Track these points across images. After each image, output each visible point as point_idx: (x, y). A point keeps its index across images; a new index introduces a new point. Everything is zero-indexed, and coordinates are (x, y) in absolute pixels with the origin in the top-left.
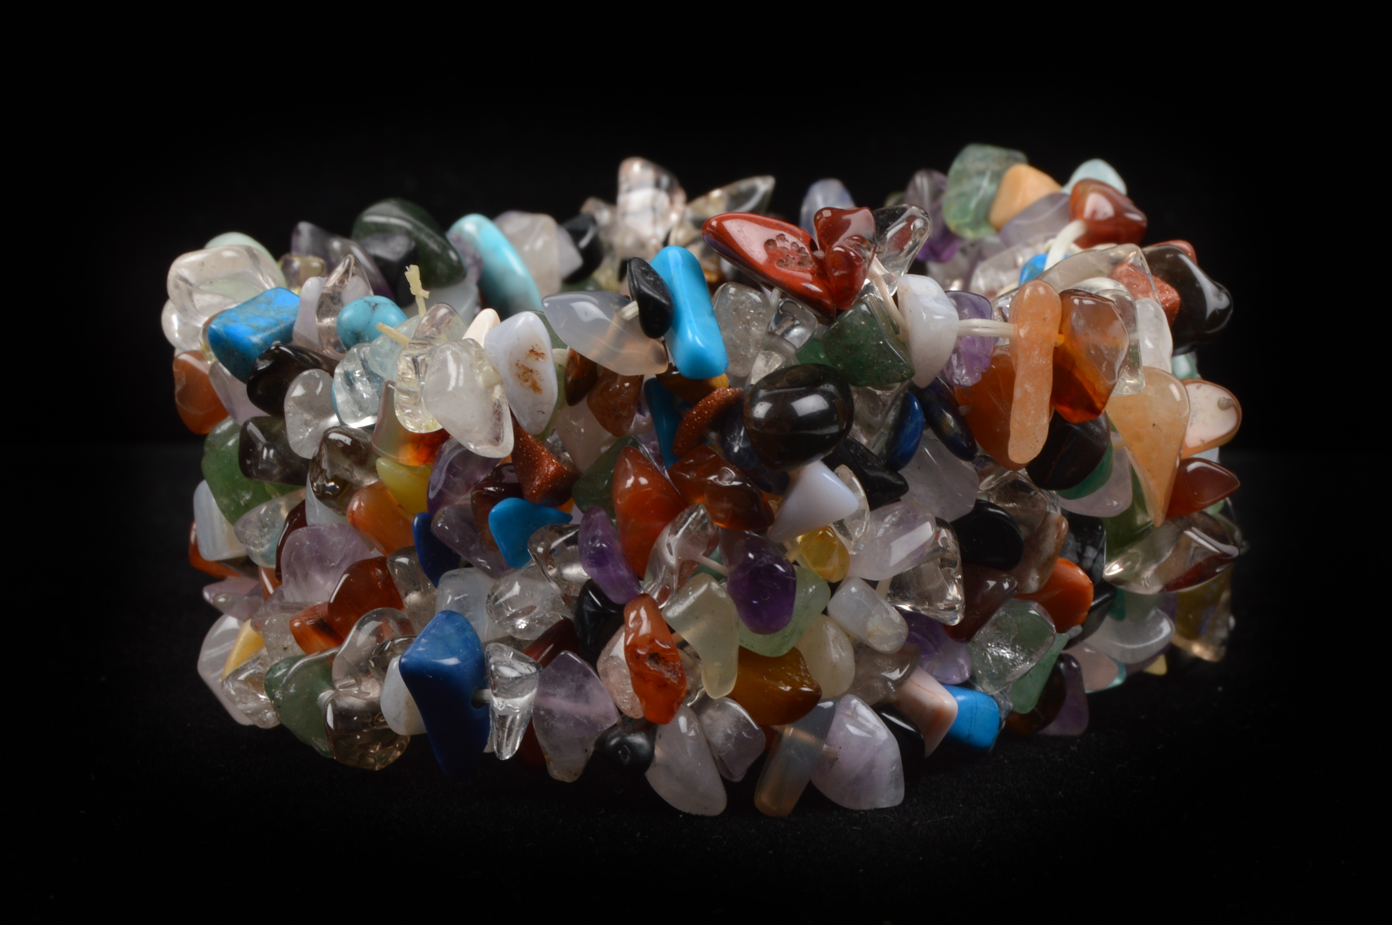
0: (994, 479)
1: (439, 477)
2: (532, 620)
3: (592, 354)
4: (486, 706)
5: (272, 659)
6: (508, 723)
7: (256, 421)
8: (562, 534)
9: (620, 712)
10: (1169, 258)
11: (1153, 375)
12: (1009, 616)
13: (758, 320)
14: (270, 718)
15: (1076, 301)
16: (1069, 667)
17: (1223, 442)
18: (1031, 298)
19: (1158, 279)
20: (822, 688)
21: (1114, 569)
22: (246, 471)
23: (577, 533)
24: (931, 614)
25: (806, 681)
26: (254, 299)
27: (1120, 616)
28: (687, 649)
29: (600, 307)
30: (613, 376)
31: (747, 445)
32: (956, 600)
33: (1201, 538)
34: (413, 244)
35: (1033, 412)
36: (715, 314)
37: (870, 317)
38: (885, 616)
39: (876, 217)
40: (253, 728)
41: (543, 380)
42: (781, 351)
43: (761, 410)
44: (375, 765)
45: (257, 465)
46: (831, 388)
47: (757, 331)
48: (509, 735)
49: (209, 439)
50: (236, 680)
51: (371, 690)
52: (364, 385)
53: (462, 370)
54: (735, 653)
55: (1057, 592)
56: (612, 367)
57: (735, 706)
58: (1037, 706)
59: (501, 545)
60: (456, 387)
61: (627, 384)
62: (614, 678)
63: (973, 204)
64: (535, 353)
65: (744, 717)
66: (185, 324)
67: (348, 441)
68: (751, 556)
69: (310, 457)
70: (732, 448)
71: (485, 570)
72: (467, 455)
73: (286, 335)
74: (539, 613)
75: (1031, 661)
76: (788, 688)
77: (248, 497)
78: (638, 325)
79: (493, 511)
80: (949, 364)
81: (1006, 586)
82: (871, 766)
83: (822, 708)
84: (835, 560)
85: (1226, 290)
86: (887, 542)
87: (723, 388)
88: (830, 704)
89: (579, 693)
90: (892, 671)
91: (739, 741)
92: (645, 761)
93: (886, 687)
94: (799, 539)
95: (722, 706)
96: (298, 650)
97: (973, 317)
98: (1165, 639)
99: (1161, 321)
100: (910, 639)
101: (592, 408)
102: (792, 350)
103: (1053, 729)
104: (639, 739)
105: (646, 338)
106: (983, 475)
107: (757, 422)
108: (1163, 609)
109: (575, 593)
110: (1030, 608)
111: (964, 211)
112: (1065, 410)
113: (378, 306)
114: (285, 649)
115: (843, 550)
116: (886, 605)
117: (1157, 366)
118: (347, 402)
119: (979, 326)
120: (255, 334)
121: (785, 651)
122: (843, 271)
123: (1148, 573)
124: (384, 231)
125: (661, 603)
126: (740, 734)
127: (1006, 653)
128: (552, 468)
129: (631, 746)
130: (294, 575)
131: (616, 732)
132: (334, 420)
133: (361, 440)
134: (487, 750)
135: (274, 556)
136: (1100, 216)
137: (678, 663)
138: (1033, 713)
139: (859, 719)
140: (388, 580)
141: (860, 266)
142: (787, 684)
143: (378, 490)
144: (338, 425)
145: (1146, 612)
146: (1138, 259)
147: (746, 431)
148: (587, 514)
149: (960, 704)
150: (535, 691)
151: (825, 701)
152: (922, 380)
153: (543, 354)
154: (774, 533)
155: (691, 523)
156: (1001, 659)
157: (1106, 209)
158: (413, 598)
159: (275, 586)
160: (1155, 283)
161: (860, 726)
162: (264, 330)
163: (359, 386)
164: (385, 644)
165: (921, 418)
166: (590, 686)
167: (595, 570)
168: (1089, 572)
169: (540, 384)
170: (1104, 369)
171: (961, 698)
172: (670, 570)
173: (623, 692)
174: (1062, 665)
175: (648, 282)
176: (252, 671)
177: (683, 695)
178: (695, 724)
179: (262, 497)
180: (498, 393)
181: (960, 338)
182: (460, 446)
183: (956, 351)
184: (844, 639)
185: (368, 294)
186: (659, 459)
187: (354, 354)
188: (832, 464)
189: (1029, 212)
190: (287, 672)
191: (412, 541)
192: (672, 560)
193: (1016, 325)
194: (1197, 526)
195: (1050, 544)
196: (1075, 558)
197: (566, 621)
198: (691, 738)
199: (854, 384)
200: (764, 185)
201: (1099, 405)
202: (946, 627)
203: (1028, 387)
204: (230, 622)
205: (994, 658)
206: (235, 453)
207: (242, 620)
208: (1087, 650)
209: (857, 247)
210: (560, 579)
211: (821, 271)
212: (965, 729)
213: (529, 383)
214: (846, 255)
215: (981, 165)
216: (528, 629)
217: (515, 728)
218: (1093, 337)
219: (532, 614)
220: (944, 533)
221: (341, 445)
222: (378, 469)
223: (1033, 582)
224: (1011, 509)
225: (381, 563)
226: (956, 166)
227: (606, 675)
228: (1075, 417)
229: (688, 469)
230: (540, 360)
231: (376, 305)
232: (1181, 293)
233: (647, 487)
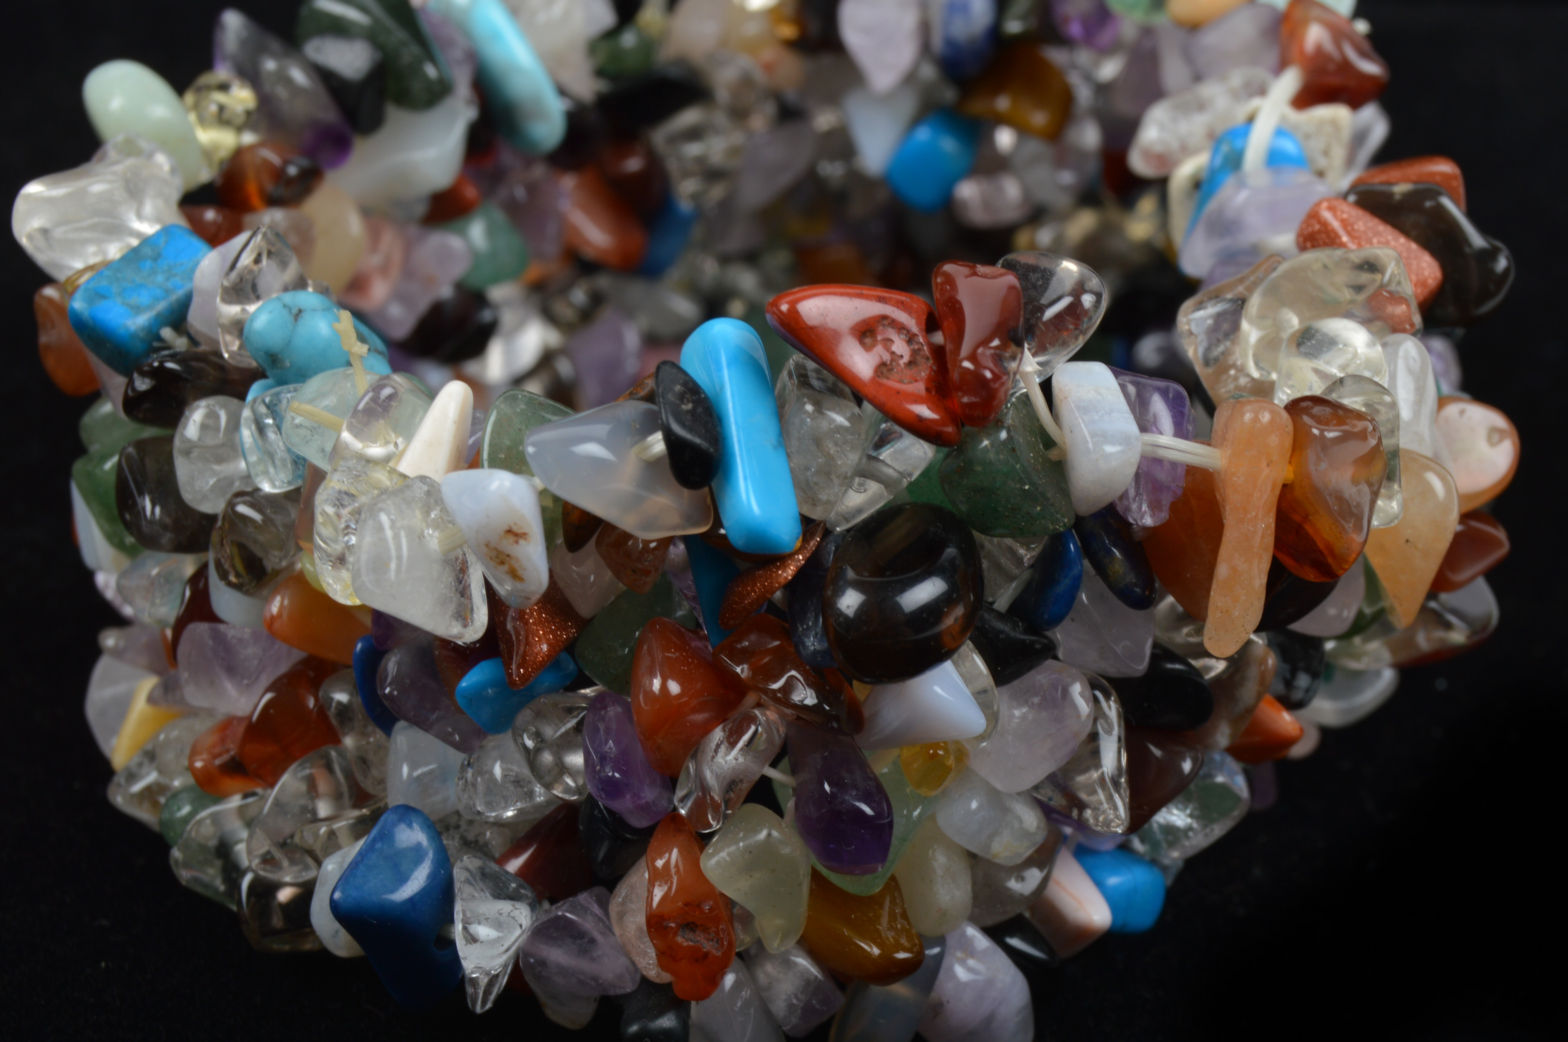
2: (520, 810)
9: (641, 977)
10: (1430, 208)
20: (929, 930)
25: (904, 940)
31: (826, 645)
35: (1243, 598)
41: (525, 569)
43: (850, 602)
57: (801, 959)
61: (650, 545)
64: (514, 533)
65: (813, 976)
68: (827, 787)
69: (213, 514)
74: (528, 804)
75: (1212, 822)
77: (134, 540)
80: (1124, 497)
82: (990, 1019)
88: (936, 950)
95: (783, 962)
107: (844, 619)
113: (303, 314)
120: (129, 314)
121: (876, 890)
122: (975, 397)
127: (1180, 819)
137: (723, 926)
140: (323, 715)
144: (247, 483)
147: (827, 627)
153: (525, 534)
156: (1171, 827)
162: (149, 307)
165: (1079, 561)
169: (521, 570)
173: (644, 954)
175: (684, 413)
181: (1141, 460)
183: (1136, 478)
184: (959, 866)
188: (948, 659)
193: (1227, 454)
201: (1338, 571)
203: (1238, 563)
206: (112, 479)
213: (506, 567)
214: (978, 373)
220: (1104, 704)
223: (1223, 739)
229: (741, 657)
230: (522, 542)
231: (300, 311)
232: (1444, 267)
233: (679, 696)
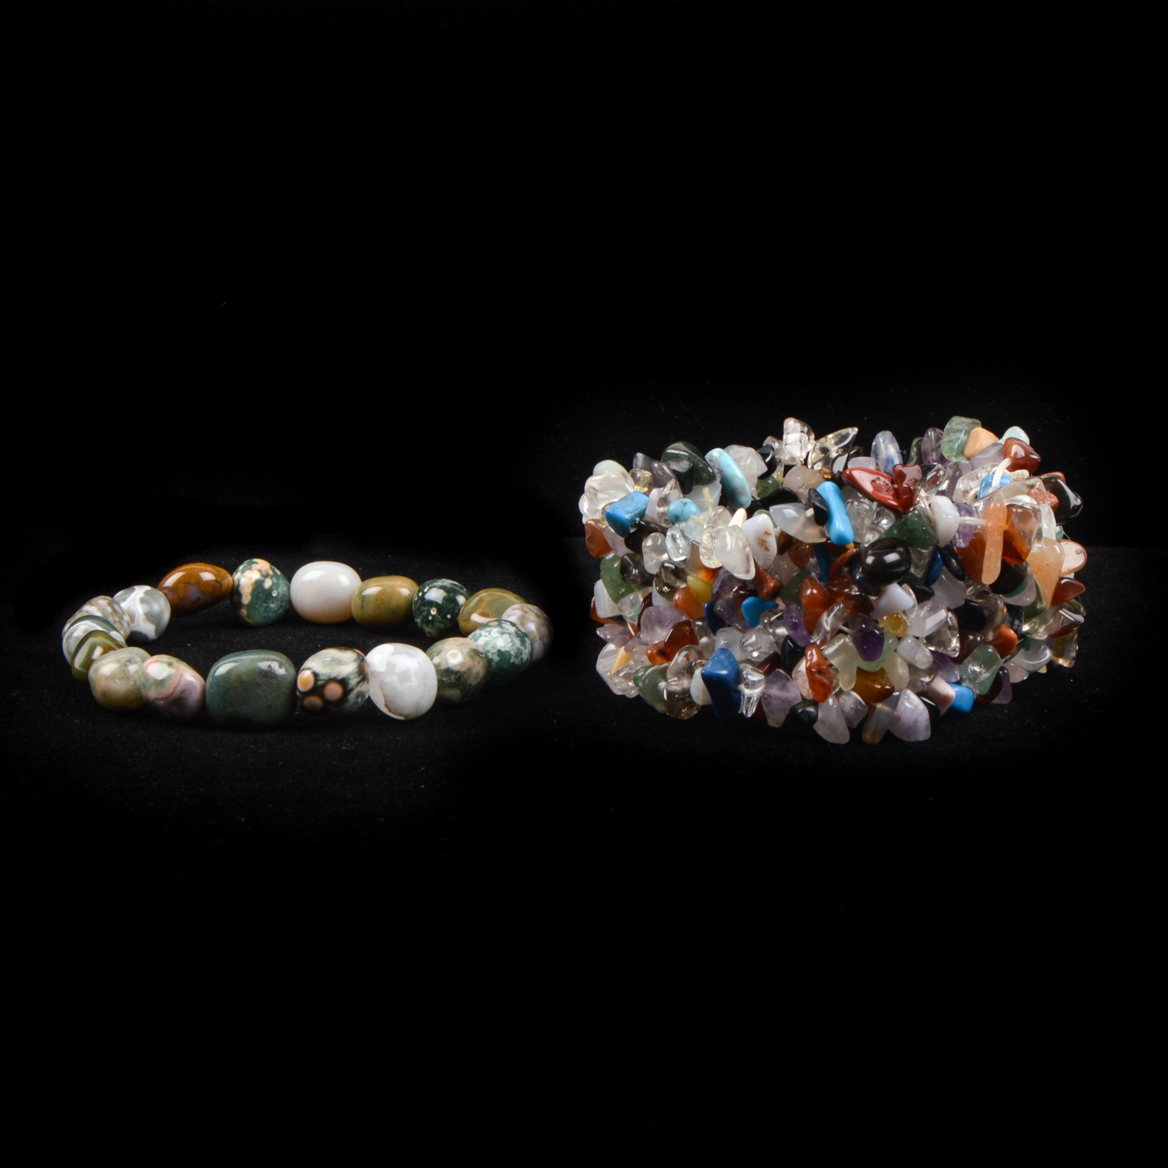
0: (973, 589)
1: (717, 584)
2: (760, 652)
3: (791, 532)
4: (739, 692)
5: (636, 667)
6: (751, 701)
7: (628, 555)
8: (776, 614)
9: (802, 695)
10: (1054, 482)
11: (1048, 541)
12: (979, 652)
13: (867, 517)
14: (633, 693)
15: (1014, 510)
16: (1004, 672)
17: (1077, 570)
18: (994, 508)
19: (1048, 492)
20: (895, 686)
21: (1026, 628)
22: (624, 579)
23: (782, 614)
24: (944, 652)
25: (888, 683)
26: (625, 497)
27: (1028, 649)
28: (833, 667)
29: (795, 511)
30: (800, 543)
31: (863, 575)
32: (956, 647)
33: (1067, 614)
34: (692, 464)
35: (994, 562)
36: (848, 514)
37: (919, 516)
38: (923, 653)
39: (922, 468)
40: (623, 697)
41: (770, 545)
42: (879, 532)
43: (870, 560)
44: (684, 717)
45: (629, 577)
46: (901, 549)
47: (867, 522)
48: (751, 706)
49: (603, 561)
50: (618, 676)
51: (685, 683)
52: (681, 540)
53: (733, 541)
54: (855, 670)
55: (1001, 641)
56: (800, 538)
57: (855, 694)
58: (989, 691)
59: (747, 619)
60: (731, 549)
61: (807, 547)
62: (799, 681)
63: (956, 446)
64: (767, 533)
65: (859, 700)
66: (591, 507)
67: (673, 567)
68: (864, 626)
69: (655, 573)
70: (855, 577)
71: (739, 630)
72: (731, 577)
73: (642, 515)
74: (764, 649)
75: (988, 672)
76: (879, 687)
77: (623, 590)
78: (813, 519)
79: (744, 603)
80: (955, 537)
81: (979, 639)
82: (916, 722)
83: (894, 696)
84: (902, 628)
85: (1079, 497)
86: (925, 618)
87: (852, 550)
88: (897, 693)
89: (783, 688)
90: (925, 677)
91: (857, 710)
92: (813, 719)
93: (923, 685)
94: (885, 618)
95: (849, 694)
96: (648, 663)
97: (965, 516)
98: (1048, 659)
99: (1051, 515)
100: (934, 662)
101: (790, 556)
102: (883, 531)
103: (996, 701)
104: (811, 709)
105: (816, 525)
106: (968, 587)
107: (868, 565)
108: (1047, 645)
109: (781, 641)
110: (988, 648)
111: (951, 449)
112: (1008, 559)
114: (642, 662)
115: (905, 623)
116: (924, 647)
117: (1049, 537)
118: (672, 548)
119: (969, 520)
120: (627, 514)
121: (878, 669)
122: (907, 495)
123: (1041, 630)
124: (677, 458)
125: (821, 646)
126: (857, 708)
127: (977, 669)
128: (772, 584)
129: (808, 713)
130: (647, 628)
131: (800, 706)
132: (665, 556)
133: (679, 566)
134: (739, 712)
135: (637, 618)
136: (1019, 456)
137: (829, 675)
138: (987, 694)
139: (911, 700)
140: (692, 632)
141: (916, 493)
142: (879, 684)
143: (687, 589)
144: (668, 559)
145: (1040, 647)
146: (1041, 485)
147: (863, 569)
148: (787, 606)
149: (956, 692)
150: (763, 686)
151: (896, 692)
152: (942, 544)
153: (770, 533)
154: (873, 615)
155: (837, 611)
156: (974, 671)
157: (1022, 453)
158: (704, 640)
159: (635, 632)
160: (1047, 494)
161: (911, 703)
162: (632, 512)
163: (678, 541)
164: (692, 662)
165: (941, 562)
166: (789, 685)
167: (791, 632)
168: (1016, 631)
169: (769, 547)
170: (1027, 542)
171: (956, 689)
172: (827, 633)
173: (804, 687)
174: (1001, 672)
175: (818, 500)
176: (626, 672)
177: (832, 689)
178: (837, 703)
179: (630, 591)
180: (748, 549)
181: (960, 525)
182: (728, 572)
183: (958, 531)
184: (905, 665)
185: (680, 498)
186: (820, 579)
187: (676, 527)
188: (900, 584)
189: (984, 451)
190: (644, 673)
191: (704, 614)
192: (828, 628)
193: (986, 520)
194: (1065, 608)
195: (998, 619)
196: (1009, 625)
197: (775, 654)
198: (835, 708)
199: (911, 546)
200: (853, 432)
201: (1024, 558)
202: (950, 657)
203: (992, 550)
204: (611, 647)
205: (971, 671)
206: (618, 570)
207: (619, 646)
208: (1012, 664)
209: (914, 484)
210: (774, 634)
211: (897, 495)
212: (958, 704)
213: (764, 547)
214: (909, 488)
215: (960, 427)
216: (758, 657)
217: (754, 703)
218: (1022, 526)
219: (760, 650)
220: (950, 614)
221: (670, 569)
222: (688, 580)
223: (991, 636)
224: (980, 602)
225: (688, 623)
226: (947, 426)
227: (796, 678)
228: (1013, 563)
229: (835, 586)
230: (769, 536)
231: (686, 503)
232: (1058, 498)
233: (817, 594)
